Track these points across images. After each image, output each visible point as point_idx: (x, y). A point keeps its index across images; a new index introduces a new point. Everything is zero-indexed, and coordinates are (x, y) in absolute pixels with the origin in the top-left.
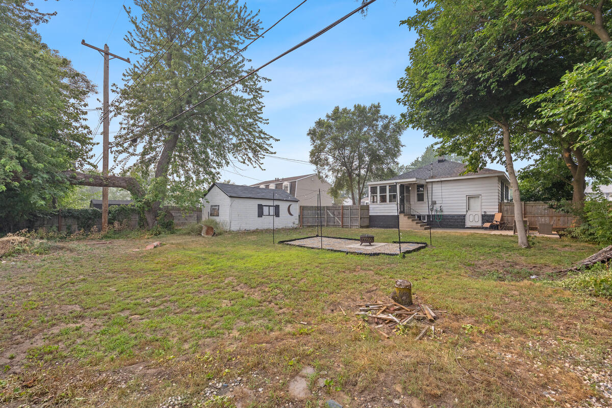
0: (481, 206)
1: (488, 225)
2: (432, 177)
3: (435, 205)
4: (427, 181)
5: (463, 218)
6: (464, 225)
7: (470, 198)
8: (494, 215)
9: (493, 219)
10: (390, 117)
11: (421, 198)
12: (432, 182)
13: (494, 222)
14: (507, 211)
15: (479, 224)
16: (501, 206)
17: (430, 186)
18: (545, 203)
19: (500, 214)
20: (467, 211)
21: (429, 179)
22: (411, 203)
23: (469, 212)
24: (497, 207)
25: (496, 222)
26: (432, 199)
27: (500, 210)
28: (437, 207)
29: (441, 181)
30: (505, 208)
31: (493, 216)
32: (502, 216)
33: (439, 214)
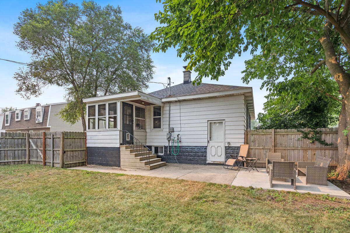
0: (225, 134)
1: (231, 162)
2: (170, 96)
3: (172, 134)
4: (164, 100)
5: (203, 150)
6: (206, 160)
7: (211, 124)
8: (240, 147)
9: (238, 153)
10: (133, 27)
11: (157, 125)
12: (170, 102)
13: (240, 158)
14: (254, 141)
15: (222, 159)
16: (247, 135)
17: (168, 108)
18: (298, 131)
19: (247, 146)
20: (208, 142)
21: (166, 98)
22: (147, 130)
23: (211, 144)
24: (243, 136)
25: (242, 157)
26: (169, 125)
27: (246, 142)
28: (174, 135)
29: (180, 101)
30: (252, 138)
31: (238, 148)
32: (249, 149)
33: (176, 144)
